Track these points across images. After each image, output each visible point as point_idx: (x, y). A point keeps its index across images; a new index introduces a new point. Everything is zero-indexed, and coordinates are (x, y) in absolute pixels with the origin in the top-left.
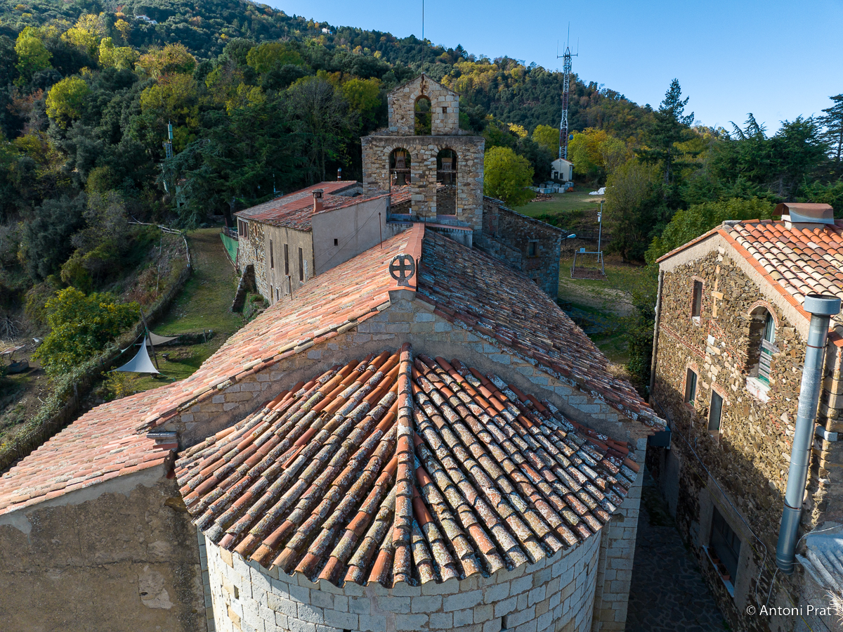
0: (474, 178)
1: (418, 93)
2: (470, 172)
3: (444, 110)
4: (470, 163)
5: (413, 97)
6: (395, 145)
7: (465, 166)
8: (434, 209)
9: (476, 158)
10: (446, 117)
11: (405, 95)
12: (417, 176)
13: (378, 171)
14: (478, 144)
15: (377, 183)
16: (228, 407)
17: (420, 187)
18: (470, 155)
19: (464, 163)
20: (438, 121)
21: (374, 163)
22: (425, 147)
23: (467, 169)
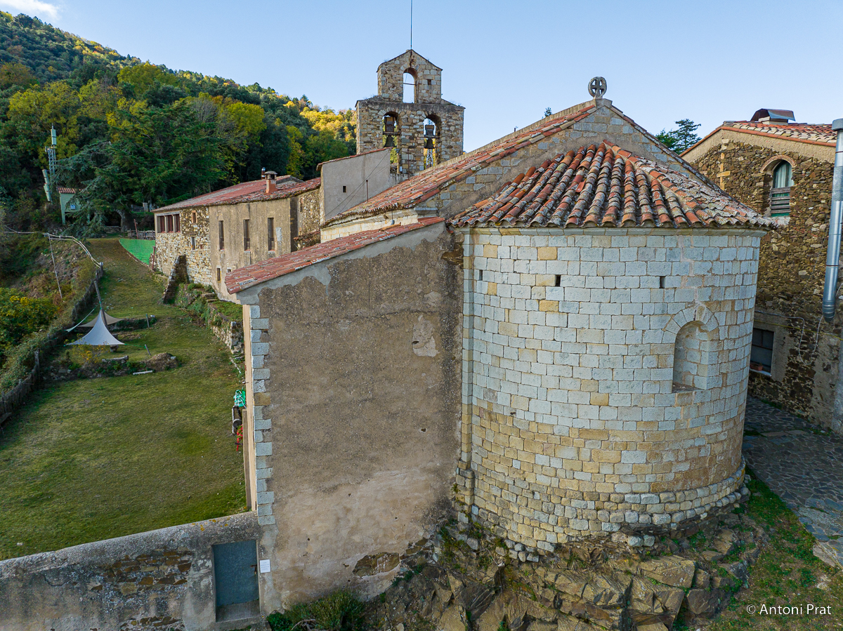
0: (456, 141)
1: (406, 65)
2: (452, 136)
3: (429, 82)
4: (452, 128)
5: (403, 68)
6: (388, 110)
7: (448, 131)
9: (457, 125)
10: (431, 88)
11: (395, 67)
12: (407, 138)
13: (373, 131)
14: (459, 112)
15: (372, 142)
16: (477, 187)
17: (409, 147)
18: (452, 122)
19: (447, 128)
20: (424, 91)
21: (369, 124)
22: (414, 113)
23: (450, 133)
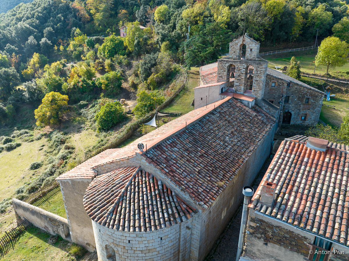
0: (260, 78)
1: (241, 43)
2: (258, 76)
3: (251, 50)
4: (259, 72)
5: (239, 44)
6: (230, 63)
7: (256, 73)
8: (242, 89)
9: (261, 71)
10: (251, 53)
12: (237, 76)
13: (223, 72)
14: (263, 65)
15: (222, 77)
17: (238, 80)
18: (259, 69)
19: (256, 72)
20: (248, 54)
21: (222, 69)
22: (241, 65)
23: (257, 74)
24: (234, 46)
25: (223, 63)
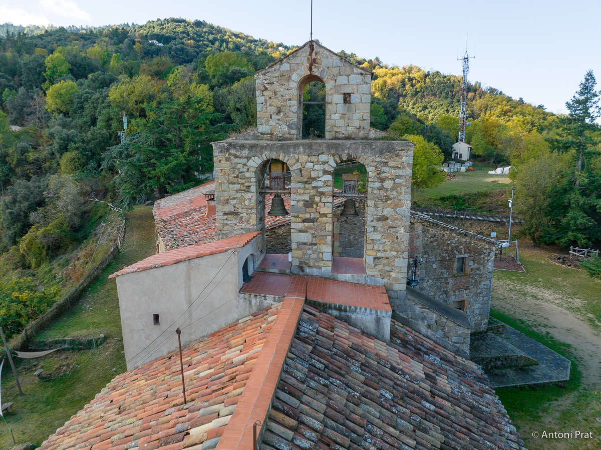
0: (395, 208)
1: (304, 71)
2: (388, 198)
3: (347, 98)
4: (388, 184)
5: (296, 77)
6: (266, 155)
7: (380, 189)
8: (328, 256)
9: (398, 177)
10: (349, 110)
11: (282, 76)
12: (301, 204)
13: (239, 195)
14: (402, 153)
15: (237, 214)
17: (305, 221)
18: (388, 172)
19: (378, 185)
20: (336, 117)
21: (233, 183)
22: (314, 159)
23: (383, 193)
24: (276, 86)
25: (236, 157)
